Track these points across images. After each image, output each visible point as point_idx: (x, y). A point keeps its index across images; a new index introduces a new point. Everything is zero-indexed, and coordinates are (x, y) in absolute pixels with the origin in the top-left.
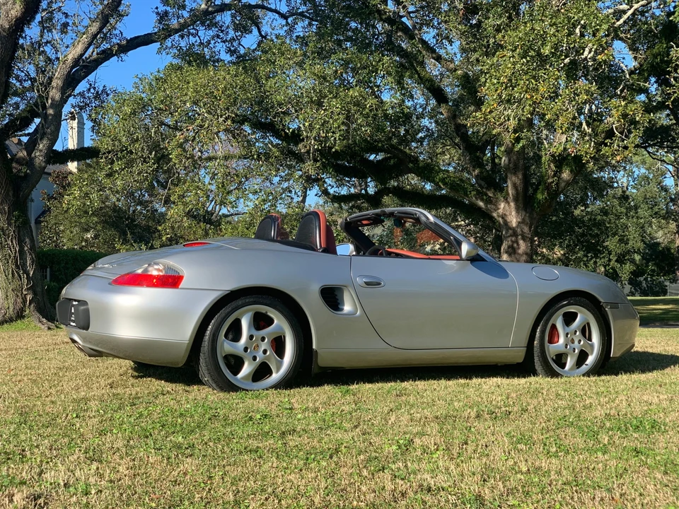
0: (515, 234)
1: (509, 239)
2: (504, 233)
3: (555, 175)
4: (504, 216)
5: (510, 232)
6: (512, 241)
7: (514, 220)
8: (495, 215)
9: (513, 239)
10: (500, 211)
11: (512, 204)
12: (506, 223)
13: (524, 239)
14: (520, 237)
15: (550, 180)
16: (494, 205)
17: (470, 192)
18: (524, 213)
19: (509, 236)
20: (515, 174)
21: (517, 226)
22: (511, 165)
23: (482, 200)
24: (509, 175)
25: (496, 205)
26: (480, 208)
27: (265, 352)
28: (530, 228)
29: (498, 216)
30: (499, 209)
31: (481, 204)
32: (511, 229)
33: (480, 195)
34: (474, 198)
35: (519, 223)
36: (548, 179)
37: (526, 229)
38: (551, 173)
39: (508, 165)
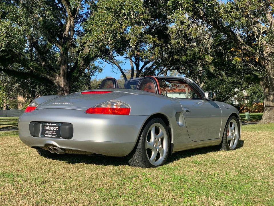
0: (63, 90)
1: (60, 92)
2: (58, 89)
3: (83, 66)
4: (58, 83)
5: (61, 89)
6: (61, 93)
7: (62, 84)
8: (54, 82)
9: (62, 92)
10: (57, 80)
11: (62, 78)
12: (59, 85)
13: (66, 92)
14: (65, 91)
15: (81, 68)
16: (54, 77)
17: (44, 71)
18: (66, 81)
19: (60, 91)
20: (64, 65)
21: (64, 87)
22: (62, 61)
23: (49, 75)
24: (61, 65)
25: (55, 78)
26: (48, 79)
27: (159, 146)
28: (69, 87)
29: (56, 82)
30: (56, 79)
31: (48, 77)
32: (61, 88)
33: (48, 73)
34: (46, 74)
35: (65, 85)
36: (80, 67)
37: (67, 88)
38: (81, 65)
39: (61, 61)
